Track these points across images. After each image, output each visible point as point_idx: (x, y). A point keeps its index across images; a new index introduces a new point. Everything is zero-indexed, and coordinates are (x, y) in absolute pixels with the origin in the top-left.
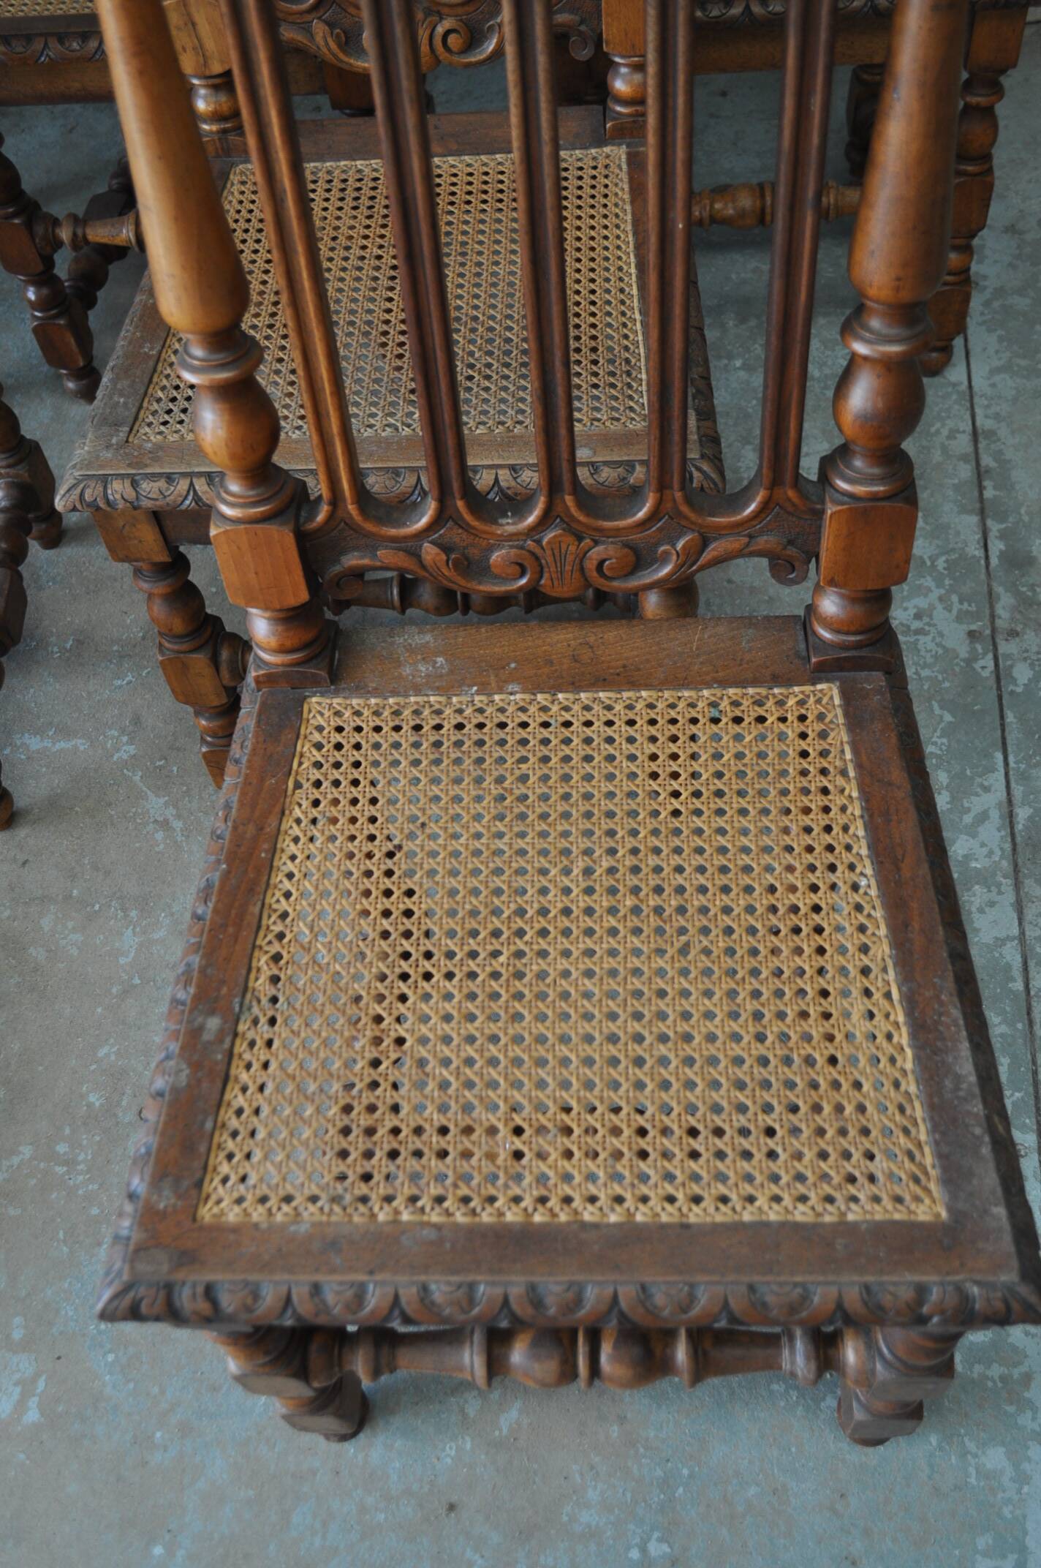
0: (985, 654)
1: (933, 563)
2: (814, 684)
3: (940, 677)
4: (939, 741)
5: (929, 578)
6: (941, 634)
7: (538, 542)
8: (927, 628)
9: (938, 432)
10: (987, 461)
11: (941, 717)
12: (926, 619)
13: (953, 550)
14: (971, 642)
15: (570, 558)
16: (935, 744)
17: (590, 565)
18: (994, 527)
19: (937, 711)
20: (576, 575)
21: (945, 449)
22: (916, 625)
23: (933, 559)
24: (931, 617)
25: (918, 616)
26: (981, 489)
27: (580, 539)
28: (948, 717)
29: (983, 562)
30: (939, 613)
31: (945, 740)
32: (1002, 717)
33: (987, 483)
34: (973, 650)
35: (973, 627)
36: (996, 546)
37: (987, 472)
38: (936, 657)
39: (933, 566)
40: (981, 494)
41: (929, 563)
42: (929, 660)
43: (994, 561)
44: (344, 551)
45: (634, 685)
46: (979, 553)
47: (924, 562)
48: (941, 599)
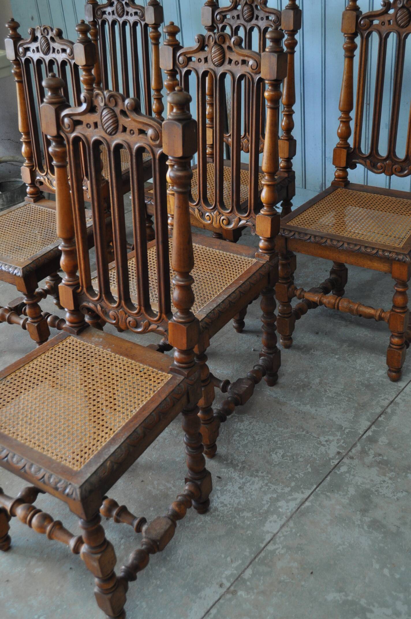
0: (337, 459)
1: (345, 429)
2: (168, 373)
3: (318, 459)
4: (301, 475)
5: (340, 433)
6: (329, 449)
7: (118, 312)
8: (326, 445)
9: (381, 397)
10: (389, 410)
11: (308, 469)
12: (328, 443)
13: (354, 429)
14: (336, 455)
15: (124, 318)
16: (299, 475)
17: (128, 321)
18: (373, 428)
19: (308, 467)
20: (125, 323)
21: (379, 402)
22: (325, 443)
23: (345, 428)
24: (330, 443)
25: (326, 441)
26: (380, 416)
27: (126, 314)
28: (310, 470)
29: (360, 436)
30: (335, 443)
31: (303, 475)
32: (326, 477)
33: (383, 416)
34: (335, 457)
35: (341, 451)
36: (370, 433)
37: (386, 413)
38: (321, 454)
39: (344, 430)
40: (378, 418)
41: (343, 429)
42: (319, 453)
43: (364, 437)
44: (84, 301)
45: (132, 359)
46: (362, 433)
47: (342, 428)
48: (338, 440)
